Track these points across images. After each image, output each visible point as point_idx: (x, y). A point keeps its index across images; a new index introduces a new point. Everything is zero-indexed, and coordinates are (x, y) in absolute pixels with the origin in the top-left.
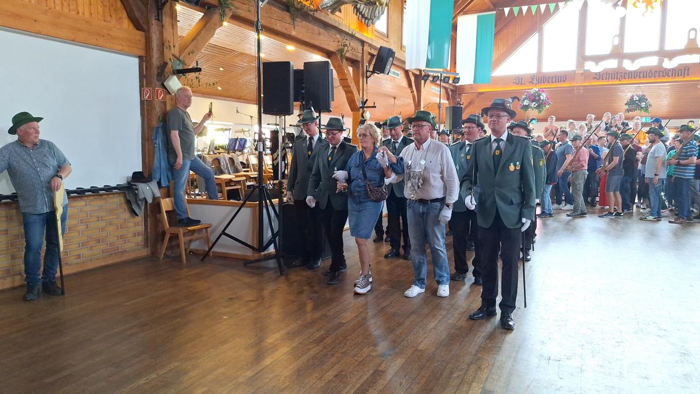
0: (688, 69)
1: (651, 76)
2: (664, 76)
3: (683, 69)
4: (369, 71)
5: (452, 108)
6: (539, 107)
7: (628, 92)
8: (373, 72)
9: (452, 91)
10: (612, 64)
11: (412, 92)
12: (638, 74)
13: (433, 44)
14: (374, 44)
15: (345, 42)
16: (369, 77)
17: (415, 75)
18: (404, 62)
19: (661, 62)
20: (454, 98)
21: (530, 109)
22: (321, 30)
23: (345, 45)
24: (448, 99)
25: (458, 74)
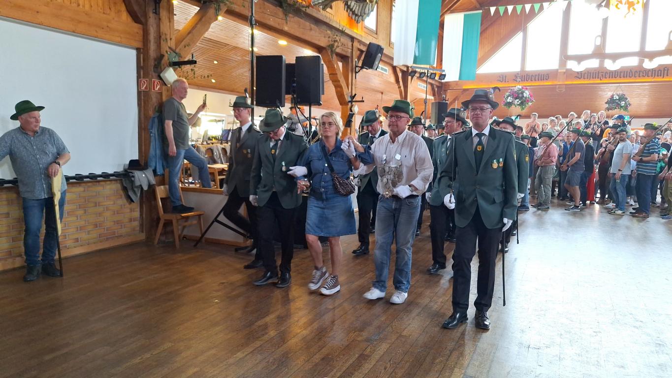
0: (668, 70)
1: (631, 76)
2: (643, 76)
3: (662, 70)
4: (358, 67)
5: (438, 104)
6: (522, 104)
7: (609, 91)
8: (362, 68)
9: (438, 87)
10: (594, 64)
11: (399, 87)
12: (619, 73)
13: (421, 40)
14: (363, 40)
15: (335, 38)
16: (358, 72)
17: (403, 71)
18: (392, 59)
19: (641, 62)
20: (440, 94)
21: (513, 106)
22: (313, 26)
23: (335, 41)
24: (434, 95)
25: (444, 71)
